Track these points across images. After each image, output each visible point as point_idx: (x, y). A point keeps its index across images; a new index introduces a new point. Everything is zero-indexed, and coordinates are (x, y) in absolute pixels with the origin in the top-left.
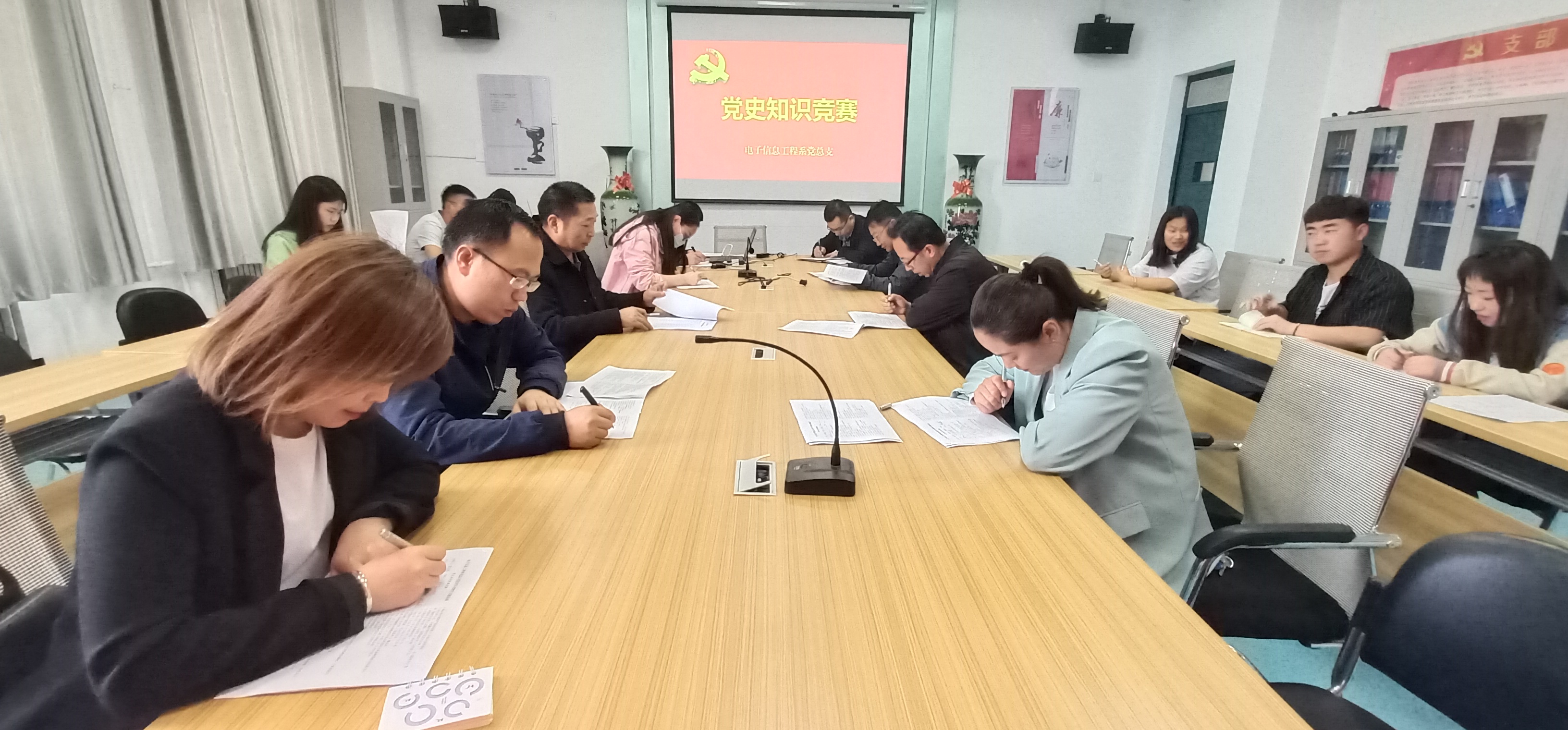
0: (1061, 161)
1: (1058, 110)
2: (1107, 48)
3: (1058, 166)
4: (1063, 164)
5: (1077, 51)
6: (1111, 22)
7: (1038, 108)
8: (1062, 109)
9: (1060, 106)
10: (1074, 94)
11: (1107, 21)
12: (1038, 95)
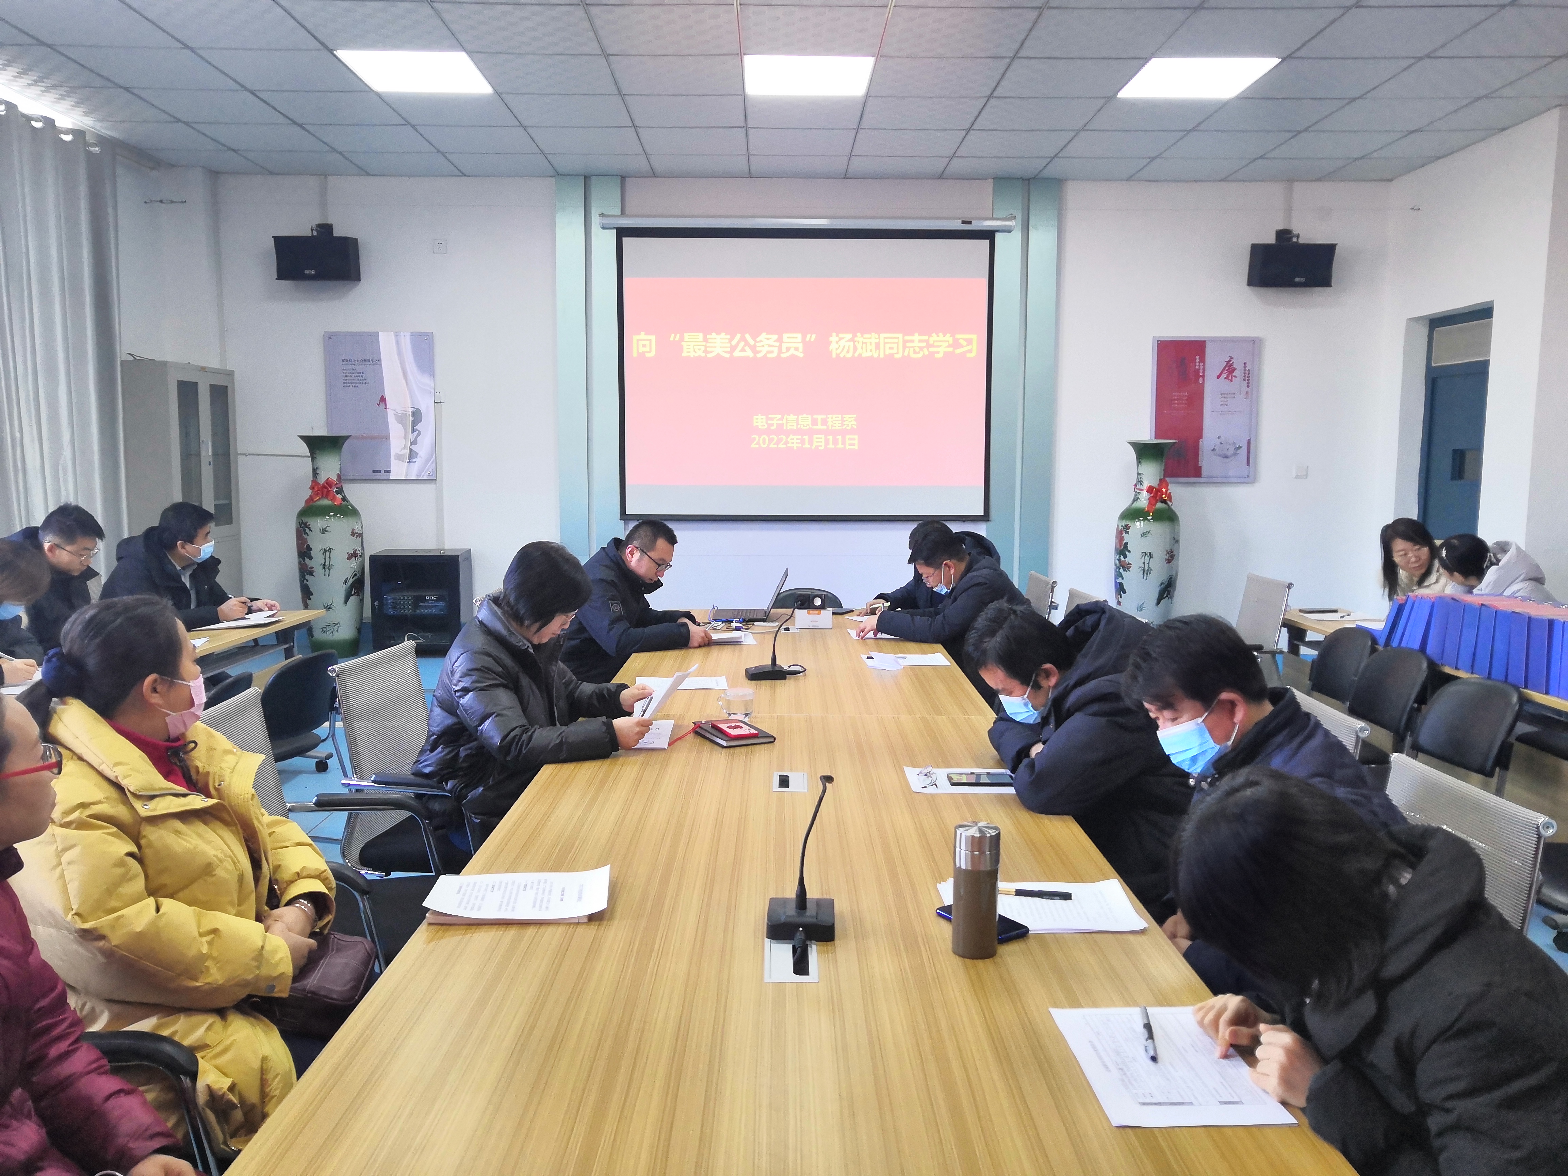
0: (1240, 447)
1: (1229, 369)
2: (1297, 280)
3: (1235, 454)
4: (1243, 452)
5: (1250, 283)
6: (1301, 241)
7: (1197, 367)
8: (1235, 369)
9: (1231, 365)
10: (1254, 345)
11: (1295, 240)
12: (1197, 348)
